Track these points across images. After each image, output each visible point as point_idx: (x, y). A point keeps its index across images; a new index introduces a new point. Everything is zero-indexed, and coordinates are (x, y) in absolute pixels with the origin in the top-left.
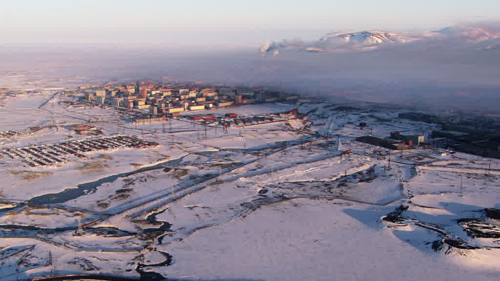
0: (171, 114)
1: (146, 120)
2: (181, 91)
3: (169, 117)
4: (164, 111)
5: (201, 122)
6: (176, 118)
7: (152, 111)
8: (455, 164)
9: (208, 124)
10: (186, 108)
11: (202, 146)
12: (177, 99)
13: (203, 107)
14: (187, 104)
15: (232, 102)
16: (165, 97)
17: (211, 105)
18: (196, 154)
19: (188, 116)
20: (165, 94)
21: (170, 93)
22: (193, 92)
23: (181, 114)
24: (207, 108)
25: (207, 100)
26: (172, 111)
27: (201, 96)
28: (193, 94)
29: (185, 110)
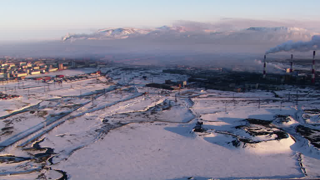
0: (20, 77)
1: (4, 82)
2: (21, 63)
3: (19, 79)
4: (14, 76)
5: (42, 81)
6: (23, 80)
7: (6, 76)
8: (211, 96)
9: (47, 82)
10: (28, 73)
11: (49, 95)
12: (20, 68)
13: (39, 72)
14: (28, 71)
15: (57, 69)
16: (11, 68)
17: (44, 71)
18: (47, 100)
19: (32, 78)
20: (11, 66)
21: (14, 65)
22: (29, 64)
23: (26, 77)
24: (42, 73)
25: (40, 68)
26: (19, 75)
27: (36, 66)
28: (29, 65)
29: (27, 74)
